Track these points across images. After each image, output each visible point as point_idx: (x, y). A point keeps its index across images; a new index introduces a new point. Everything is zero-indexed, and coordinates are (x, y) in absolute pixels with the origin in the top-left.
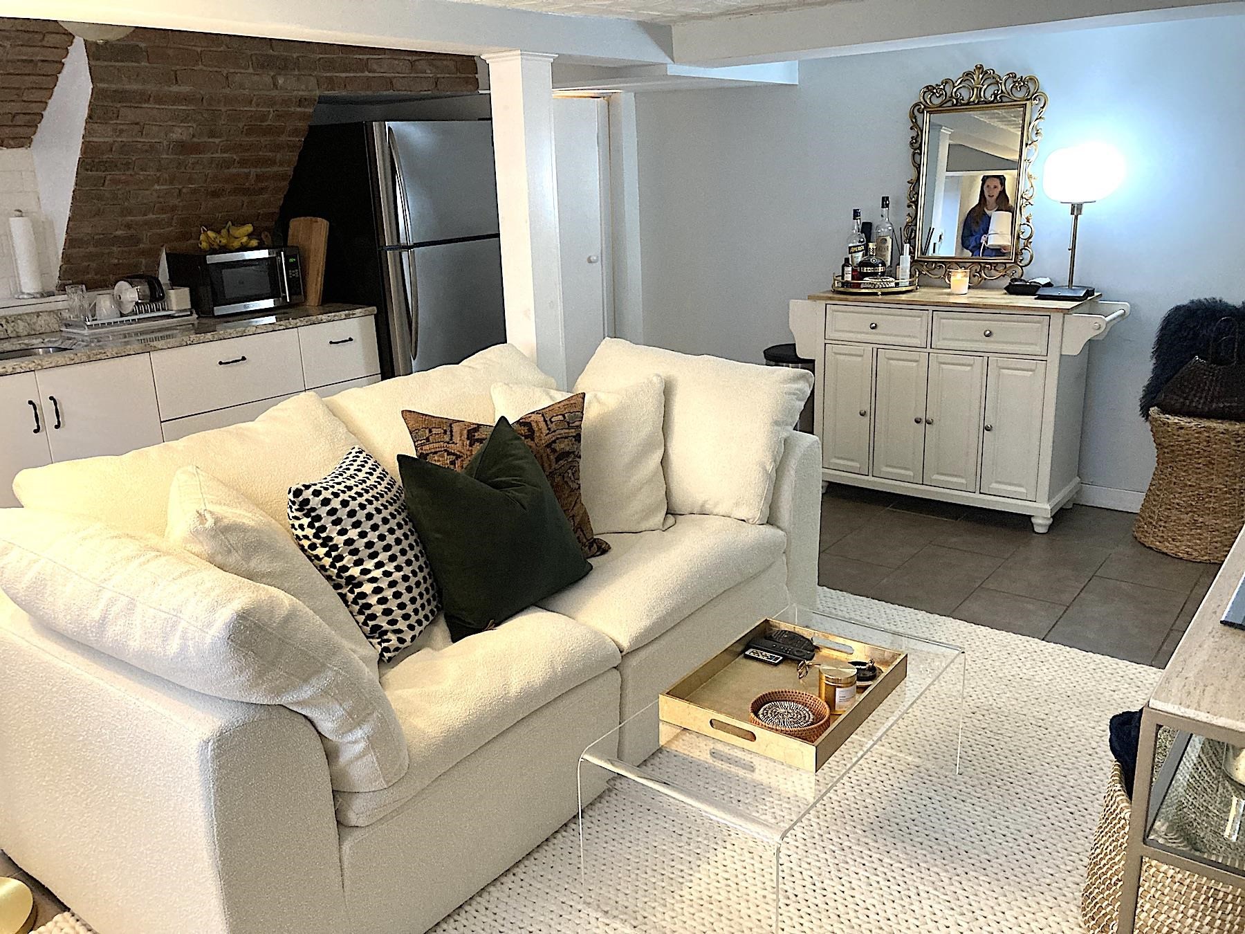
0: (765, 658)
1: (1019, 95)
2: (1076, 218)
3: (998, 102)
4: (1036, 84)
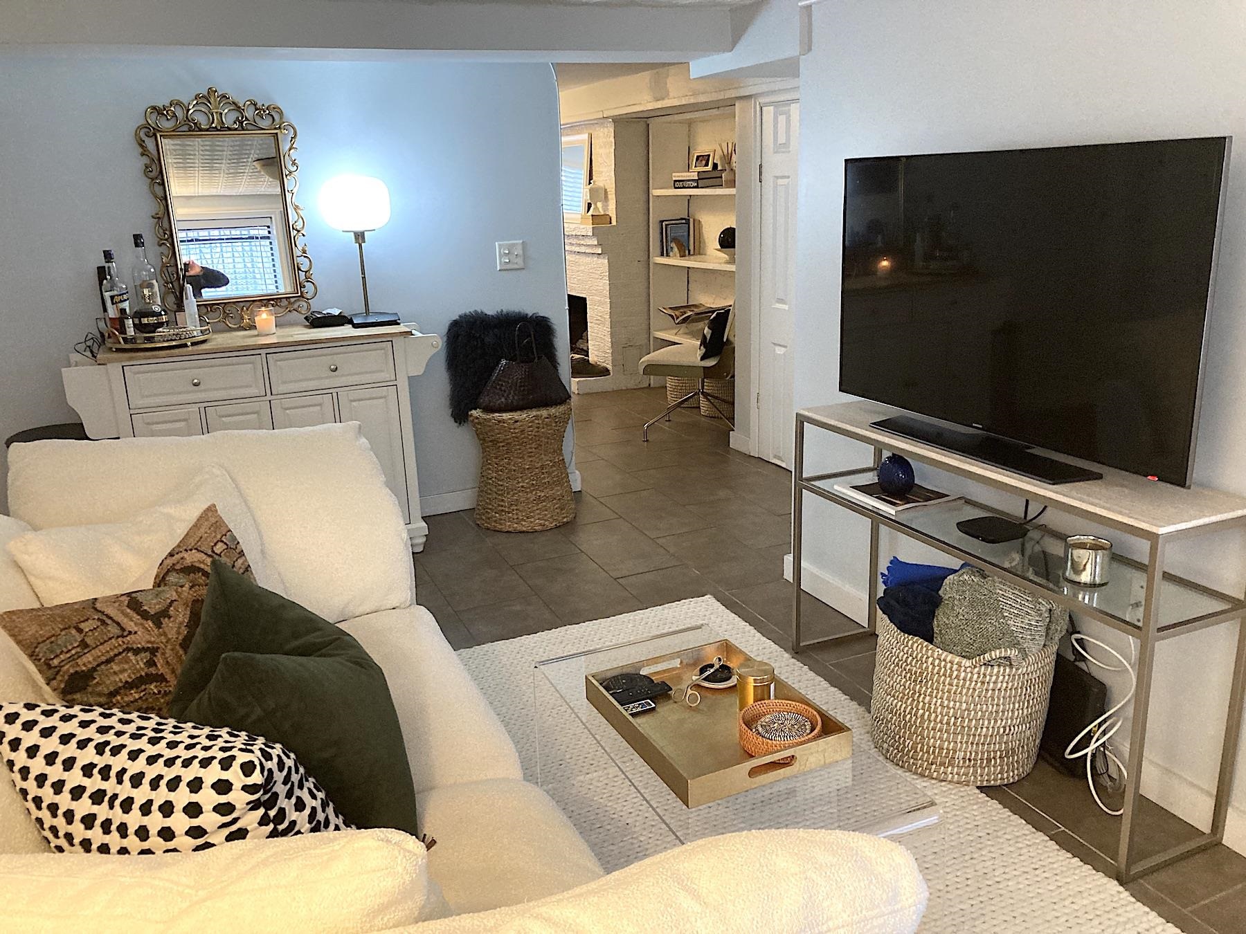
0: (639, 709)
1: (265, 123)
2: (360, 246)
3: (243, 130)
4: (281, 113)
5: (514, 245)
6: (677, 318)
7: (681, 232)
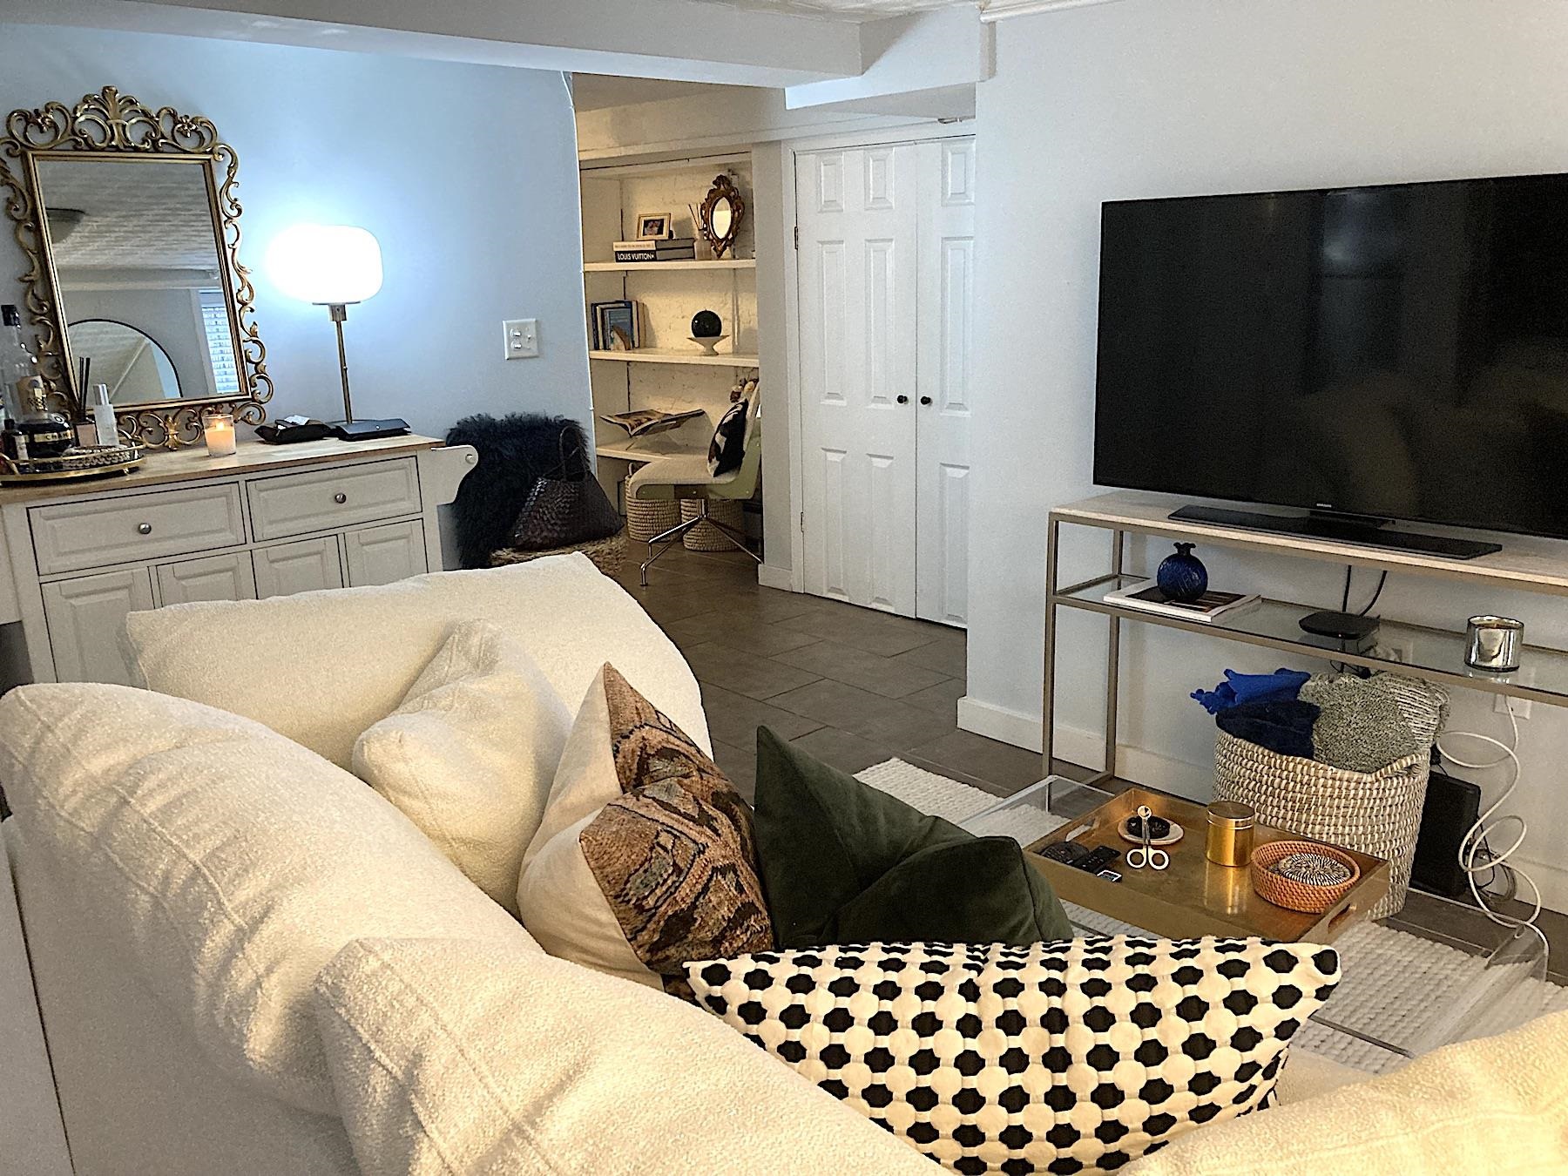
1: (189, 143)
2: (339, 325)
3: (157, 151)
4: (213, 133)
5: (525, 325)
6: (633, 429)
7: (623, 318)
